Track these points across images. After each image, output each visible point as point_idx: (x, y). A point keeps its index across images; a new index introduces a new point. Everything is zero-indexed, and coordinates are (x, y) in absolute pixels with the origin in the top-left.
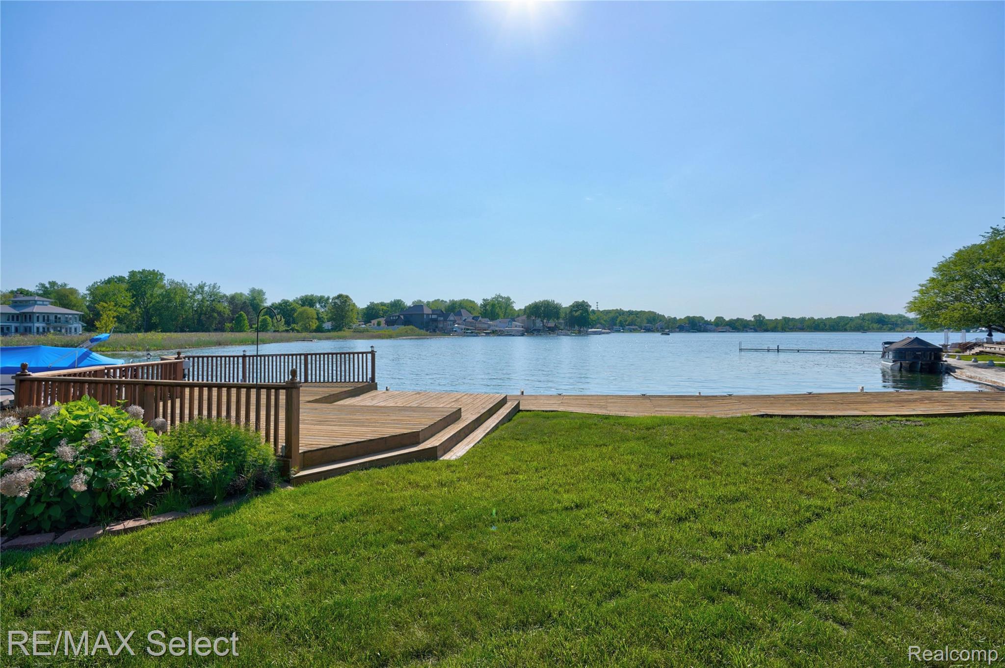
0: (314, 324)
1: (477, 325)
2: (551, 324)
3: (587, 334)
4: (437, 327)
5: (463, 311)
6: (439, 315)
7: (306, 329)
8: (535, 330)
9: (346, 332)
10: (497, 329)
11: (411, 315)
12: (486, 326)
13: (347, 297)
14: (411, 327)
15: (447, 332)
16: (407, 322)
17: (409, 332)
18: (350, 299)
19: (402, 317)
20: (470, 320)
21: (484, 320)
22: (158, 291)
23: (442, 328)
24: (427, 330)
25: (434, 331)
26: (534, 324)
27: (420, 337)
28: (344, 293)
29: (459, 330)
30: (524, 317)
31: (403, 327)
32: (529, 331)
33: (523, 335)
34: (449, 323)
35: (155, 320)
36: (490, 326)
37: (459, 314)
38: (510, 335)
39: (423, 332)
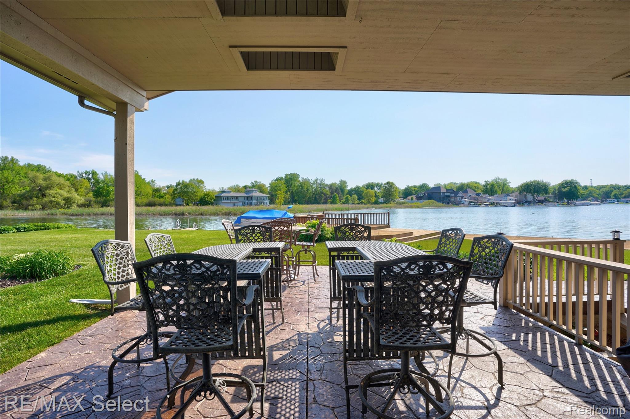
0: (373, 199)
1: (479, 199)
2: (541, 197)
3: (576, 205)
4: (450, 201)
5: (469, 190)
6: (451, 193)
7: (369, 203)
8: (526, 202)
9: (392, 204)
10: (494, 201)
11: (433, 193)
12: (486, 200)
13: (392, 183)
14: (432, 201)
15: (457, 204)
16: (429, 198)
17: (431, 204)
18: (394, 184)
19: (426, 194)
20: (474, 195)
21: (484, 196)
22: (297, 184)
23: (453, 201)
24: (443, 203)
25: (448, 203)
26: (526, 198)
27: (438, 207)
28: (391, 181)
29: (466, 203)
30: (518, 193)
31: (427, 201)
32: (520, 203)
33: (514, 206)
34: (459, 198)
35: (296, 198)
36: (489, 200)
37: (466, 192)
38: (504, 206)
39: (440, 204)
